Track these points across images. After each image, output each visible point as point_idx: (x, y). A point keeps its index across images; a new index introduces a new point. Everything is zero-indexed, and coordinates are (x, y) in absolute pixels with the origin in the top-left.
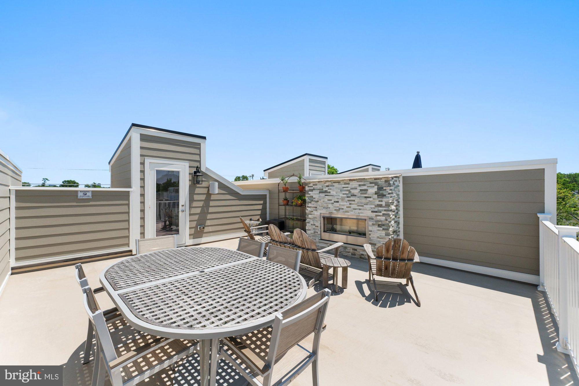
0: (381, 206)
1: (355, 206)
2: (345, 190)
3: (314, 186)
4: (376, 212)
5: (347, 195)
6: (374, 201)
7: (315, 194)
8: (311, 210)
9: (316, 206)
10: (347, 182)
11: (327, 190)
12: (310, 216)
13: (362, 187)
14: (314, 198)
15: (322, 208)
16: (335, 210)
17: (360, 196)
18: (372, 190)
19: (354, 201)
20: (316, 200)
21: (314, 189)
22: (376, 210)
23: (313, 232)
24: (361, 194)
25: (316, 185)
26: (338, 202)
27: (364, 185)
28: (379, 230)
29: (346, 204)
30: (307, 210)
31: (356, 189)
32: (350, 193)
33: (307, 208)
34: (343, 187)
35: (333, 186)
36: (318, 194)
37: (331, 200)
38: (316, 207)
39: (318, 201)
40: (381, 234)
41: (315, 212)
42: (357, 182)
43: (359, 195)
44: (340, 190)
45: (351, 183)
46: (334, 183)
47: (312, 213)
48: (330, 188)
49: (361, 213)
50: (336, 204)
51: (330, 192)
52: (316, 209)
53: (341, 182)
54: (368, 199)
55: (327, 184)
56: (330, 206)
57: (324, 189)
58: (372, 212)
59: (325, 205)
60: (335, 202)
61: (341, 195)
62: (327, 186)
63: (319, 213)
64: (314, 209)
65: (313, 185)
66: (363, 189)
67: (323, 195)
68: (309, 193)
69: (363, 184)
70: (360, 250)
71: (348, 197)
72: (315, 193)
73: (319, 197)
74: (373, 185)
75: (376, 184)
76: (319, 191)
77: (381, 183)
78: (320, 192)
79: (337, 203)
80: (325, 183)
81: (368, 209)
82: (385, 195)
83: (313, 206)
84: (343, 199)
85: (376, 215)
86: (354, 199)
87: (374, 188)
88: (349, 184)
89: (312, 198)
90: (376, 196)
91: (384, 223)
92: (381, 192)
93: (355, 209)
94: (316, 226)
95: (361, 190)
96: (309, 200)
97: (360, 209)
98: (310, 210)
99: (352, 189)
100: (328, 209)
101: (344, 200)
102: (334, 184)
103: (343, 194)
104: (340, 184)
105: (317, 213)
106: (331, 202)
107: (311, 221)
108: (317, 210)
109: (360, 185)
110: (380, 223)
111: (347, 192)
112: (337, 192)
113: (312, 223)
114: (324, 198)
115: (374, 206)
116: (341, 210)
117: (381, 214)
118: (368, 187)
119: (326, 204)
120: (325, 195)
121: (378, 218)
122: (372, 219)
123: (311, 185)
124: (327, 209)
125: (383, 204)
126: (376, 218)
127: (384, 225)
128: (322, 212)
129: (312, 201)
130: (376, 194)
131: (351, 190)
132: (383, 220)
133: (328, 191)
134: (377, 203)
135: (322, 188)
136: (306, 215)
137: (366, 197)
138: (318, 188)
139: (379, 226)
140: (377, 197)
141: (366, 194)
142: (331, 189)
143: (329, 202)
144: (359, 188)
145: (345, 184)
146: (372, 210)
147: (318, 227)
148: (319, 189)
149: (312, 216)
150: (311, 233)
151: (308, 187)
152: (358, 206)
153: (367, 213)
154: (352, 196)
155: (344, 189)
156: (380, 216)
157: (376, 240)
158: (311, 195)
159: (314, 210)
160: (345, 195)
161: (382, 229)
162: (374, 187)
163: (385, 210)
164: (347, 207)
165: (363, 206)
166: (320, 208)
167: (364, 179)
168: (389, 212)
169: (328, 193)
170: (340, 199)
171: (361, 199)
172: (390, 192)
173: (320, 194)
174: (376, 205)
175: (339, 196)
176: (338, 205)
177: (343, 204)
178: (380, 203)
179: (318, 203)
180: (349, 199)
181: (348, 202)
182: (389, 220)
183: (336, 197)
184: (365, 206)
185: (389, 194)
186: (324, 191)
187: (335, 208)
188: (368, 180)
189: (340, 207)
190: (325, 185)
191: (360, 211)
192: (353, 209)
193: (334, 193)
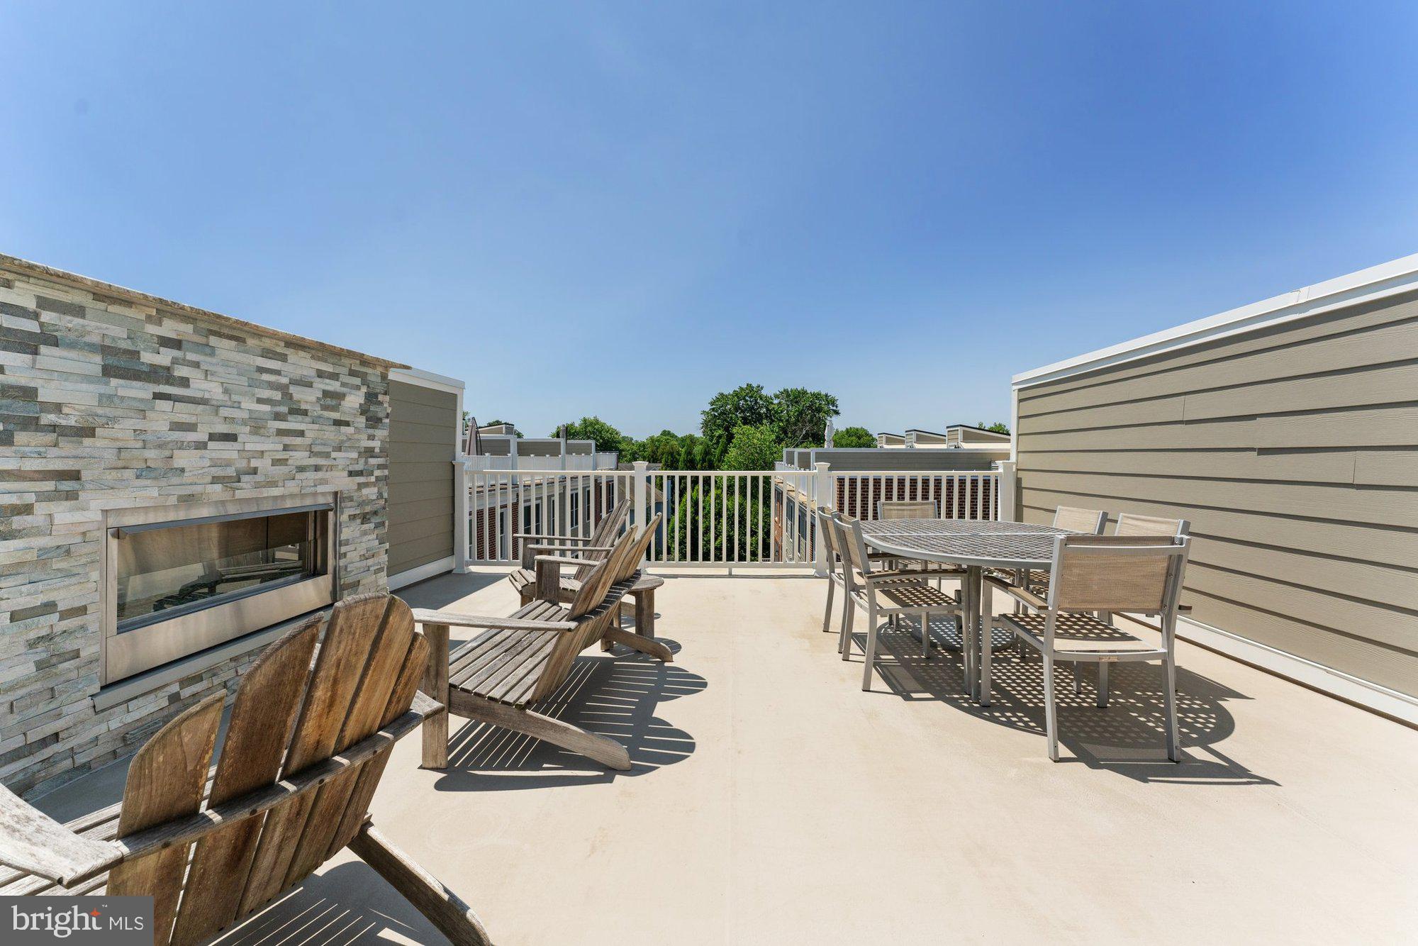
0: (369, 452)
1: (300, 457)
2: (269, 383)
4: (360, 473)
6: (356, 436)
7: (64, 376)
8: (10, 499)
9: (65, 466)
10: (279, 350)
11: (168, 369)
13: (327, 381)
14: (55, 408)
15: (129, 474)
16: (215, 480)
17: (319, 417)
18: (354, 400)
19: (301, 433)
20: (72, 421)
21: (50, 340)
22: (360, 467)
24: (325, 408)
25: (77, 309)
26: (231, 438)
27: (334, 376)
28: (365, 533)
29: (273, 447)
31: (309, 385)
32: (287, 401)
34: (261, 370)
35: (208, 350)
36: (87, 378)
37: (191, 427)
38: (73, 475)
39: (89, 432)
40: (370, 544)
42: (313, 357)
43: (316, 410)
44: (243, 381)
45: (293, 356)
48: (191, 356)
49: (323, 482)
50: (226, 451)
51: (185, 382)
53: (249, 341)
54: (343, 429)
55: (169, 328)
56: (183, 459)
57: (147, 357)
58: (351, 474)
59: (151, 454)
60: (212, 437)
61: (249, 404)
62: (165, 342)
63: (94, 515)
64: (48, 486)
65: (45, 302)
66: (328, 392)
67: (140, 391)
69: (331, 369)
71: (278, 417)
74: (357, 381)
75: (363, 376)
77: (374, 375)
78: (108, 371)
79: (228, 445)
80: (149, 318)
81: (341, 463)
82: (380, 420)
84: (257, 428)
85: (358, 484)
87: (357, 392)
88: (283, 358)
89: (19, 409)
90: (363, 419)
91: (375, 508)
92: (372, 408)
93: (301, 469)
95: (326, 394)
97: (317, 468)
99: (294, 382)
101: (262, 431)
102: (213, 340)
103: (260, 401)
104: (242, 346)
105: (72, 518)
106: (191, 437)
108: (71, 496)
109: (321, 374)
110: (368, 509)
111: (277, 395)
112: (229, 386)
115: (355, 455)
116: (244, 478)
117: (373, 479)
118: (343, 385)
120: (158, 396)
121: (365, 491)
122: (349, 499)
124: (163, 482)
125: (376, 444)
126: (359, 494)
127: (375, 513)
128: (120, 501)
130: (364, 411)
131: (292, 389)
132: (375, 497)
133: (175, 373)
134: (365, 443)
135: (124, 345)
137: (338, 423)
138: (87, 339)
139: (365, 518)
140: (364, 425)
141: (335, 408)
142: (196, 365)
143: (178, 435)
144: (320, 385)
145: (268, 354)
146: (351, 468)
148: (104, 350)
152: (313, 454)
153: (332, 481)
154: (292, 411)
155: (266, 377)
156: (367, 485)
158: (12, 378)
160: (267, 408)
161: (372, 526)
162: (358, 388)
163: (380, 467)
164: (276, 462)
165: (327, 455)
166: (111, 476)
167: (336, 354)
168: (386, 472)
169: (172, 384)
170: (244, 423)
171: (325, 428)
172: (389, 410)
173: (114, 382)
174: (363, 450)
175: (239, 408)
176: (235, 455)
177: (259, 447)
178: (371, 444)
179: (87, 441)
180: (283, 425)
181: (278, 439)
182: (385, 495)
183: (224, 412)
184: (334, 455)
185: (387, 416)
186: (145, 369)
187: (218, 472)
188: (347, 361)
189: (242, 464)
190: (152, 329)
191: (320, 475)
192: (297, 467)
193: (213, 390)
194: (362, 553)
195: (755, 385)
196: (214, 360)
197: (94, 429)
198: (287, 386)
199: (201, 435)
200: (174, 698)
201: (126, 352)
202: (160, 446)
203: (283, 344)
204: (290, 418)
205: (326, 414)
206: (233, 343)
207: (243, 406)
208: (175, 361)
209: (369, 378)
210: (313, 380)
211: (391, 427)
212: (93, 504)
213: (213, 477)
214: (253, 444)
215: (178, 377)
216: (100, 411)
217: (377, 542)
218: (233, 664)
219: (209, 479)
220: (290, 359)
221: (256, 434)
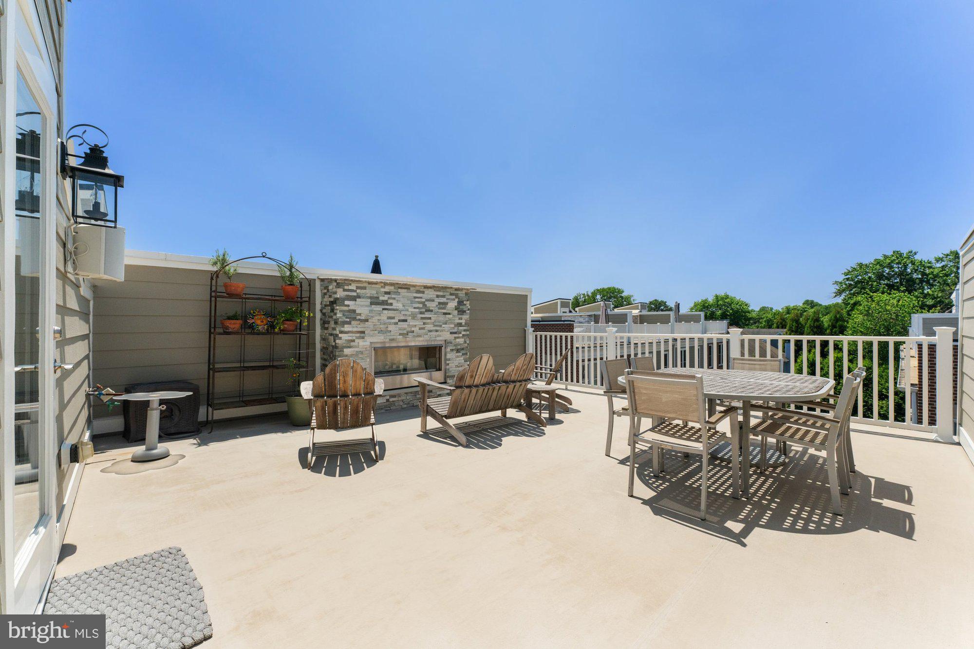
0: (460, 325)
1: (429, 327)
3: (358, 291)
4: (455, 333)
5: (420, 310)
6: (453, 319)
7: (362, 306)
8: (350, 338)
9: (361, 330)
10: (421, 290)
11: (387, 301)
12: (347, 351)
13: (441, 298)
14: (360, 314)
15: (376, 332)
16: (400, 334)
17: (437, 312)
18: (452, 304)
19: (430, 318)
20: (363, 318)
21: (359, 297)
22: (455, 330)
24: (440, 308)
25: (365, 288)
26: (405, 321)
27: (443, 296)
28: (458, 357)
29: (419, 323)
30: (340, 338)
31: (433, 301)
33: (340, 335)
34: (415, 298)
35: (398, 294)
36: (366, 306)
37: (393, 318)
38: (363, 332)
39: (367, 320)
40: (460, 362)
41: (361, 343)
42: (435, 291)
43: (436, 310)
44: (409, 302)
45: (427, 291)
46: (399, 288)
47: (352, 344)
48: (393, 296)
50: (404, 325)
51: (391, 304)
52: (362, 335)
54: (448, 316)
55: (387, 289)
56: (391, 328)
57: (381, 298)
58: (451, 333)
59: (381, 326)
60: (399, 321)
61: (411, 309)
62: (386, 293)
63: (368, 343)
64: (358, 335)
65: (358, 288)
67: (379, 308)
68: (347, 303)
69: (442, 294)
70: (437, 390)
71: (421, 313)
72: (362, 303)
73: (371, 311)
74: (454, 297)
75: (457, 296)
76: (369, 300)
77: (462, 294)
78: (372, 304)
80: (382, 287)
81: (446, 329)
82: (465, 311)
83: (355, 329)
84: (414, 317)
85: (455, 337)
86: (430, 316)
87: (454, 302)
88: (423, 292)
89: (352, 315)
90: (456, 312)
91: (462, 347)
92: (461, 307)
93: (430, 331)
95: (440, 303)
96: (347, 318)
97: (437, 331)
98: (346, 338)
99: (427, 300)
100: (388, 334)
102: (400, 290)
103: (415, 308)
104: (409, 291)
105: (363, 344)
106: (393, 321)
108: (363, 338)
109: (438, 296)
110: (459, 347)
111: (421, 306)
112: (405, 304)
114: (381, 315)
115: (453, 326)
116: (409, 334)
117: (461, 335)
118: (447, 299)
120: (383, 309)
121: (458, 340)
122: (451, 343)
123: (354, 287)
124: (385, 335)
125: (463, 322)
126: (455, 341)
127: (463, 349)
128: (374, 340)
129: (355, 319)
130: (456, 308)
131: (426, 303)
132: (462, 343)
133: (389, 302)
134: (457, 321)
135: (375, 295)
136: (337, 350)
137: (445, 314)
138: (367, 295)
139: (458, 351)
140: (457, 314)
141: (444, 308)
142: (394, 299)
143: (389, 320)
144: (438, 300)
145: (418, 292)
146: (451, 331)
148: (371, 298)
149: (352, 349)
151: (345, 290)
152: (435, 326)
153: (443, 336)
154: (427, 311)
155: (417, 300)
156: (459, 338)
157: (454, 370)
158: (351, 308)
159: (357, 338)
160: (418, 310)
161: (461, 354)
162: (454, 300)
163: (464, 330)
164: (420, 329)
165: (440, 326)
166: (372, 333)
167: (444, 288)
168: (468, 333)
169: (388, 305)
170: (409, 316)
171: (439, 316)
172: (469, 307)
173: (373, 306)
174: (456, 324)
176: (406, 326)
177: (414, 324)
178: (460, 321)
179: (367, 323)
180: (423, 316)
181: (421, 321)
182: (468, 342)
183: (403, 313)
184: (443, 326)
185: (468, 310)
186: (381, 302)
187: (401, 332)
188: (449, 290)
189: (409, 329)
190: (383, 290)
191: (438, 333)
192: (428, 330)
193: (399, 306)
194: (456, 364)
195: (905, 252)
196: (400, 296)
197: (368, 320)
198: (424, 302)
199: (396, 320)
200: (388, 400)
201: (376, 297)
202: (384, 324)
203: (422, 288)
204: (426, 313)
205: (440, 311)
207: (409, 310)
208: (389, 298)
209: (459, 295)
210: (435, 299)
211: (470, 314)
212: (368, 340)
214: (412, 323)
216: (369, 315)
217: (463, 361)
218: (406, 395)
220: (426, 293)
221: (414, 319)
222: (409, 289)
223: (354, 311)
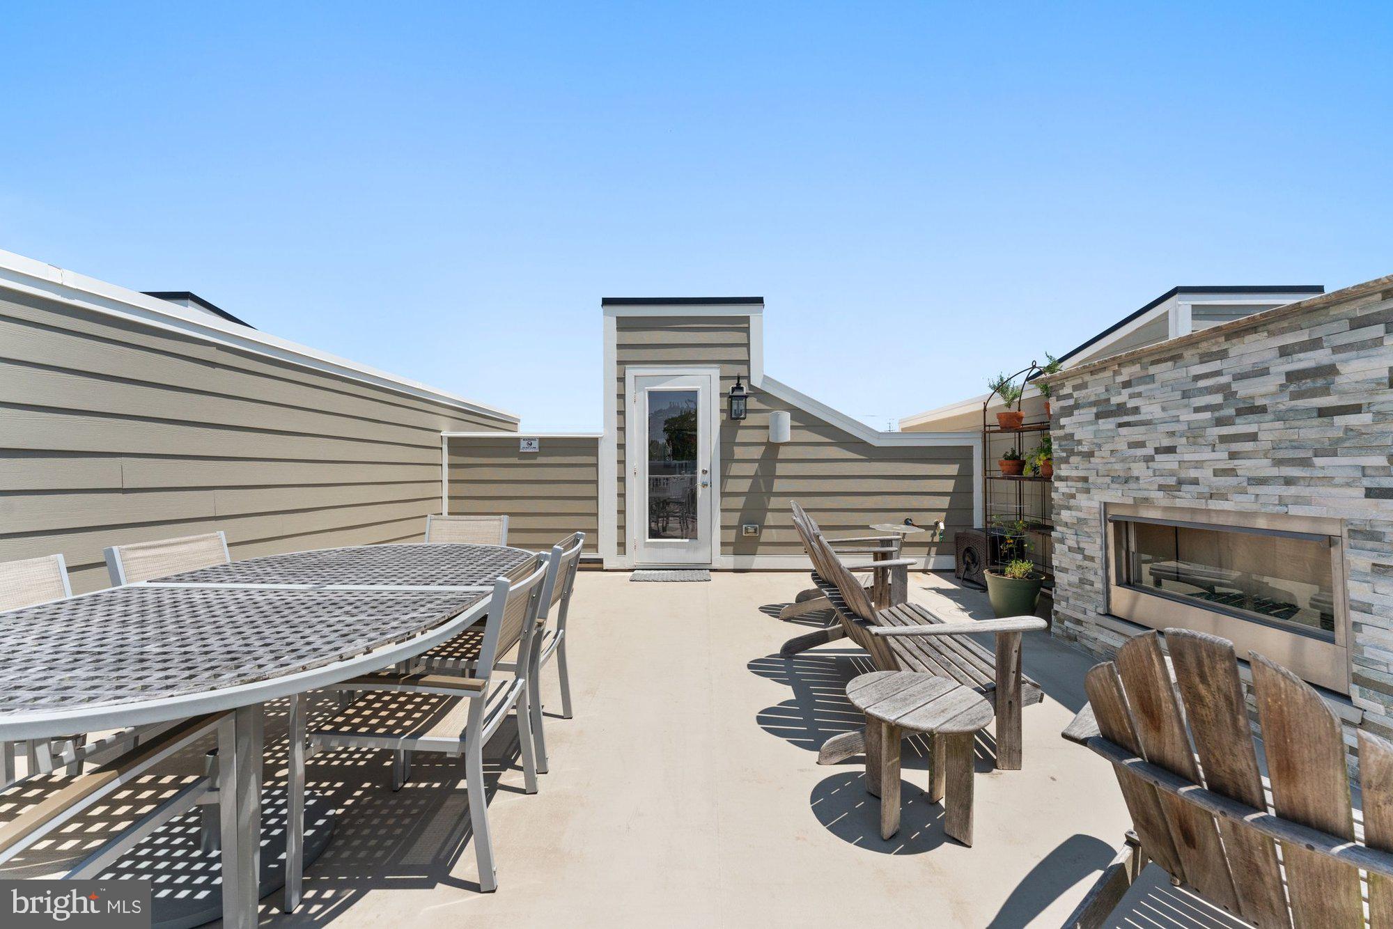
1: (1262, 467)
2: (1206, 388)
3: (1076, 395)
5: (1217, 414)
7: (1081, 424)
9: (1081, 474)
10: (1215, 349)
11: (1126, 403)
12: (1065, 515)
13: (1302, 355)
14: (1080, 442)
15: (1108, 480)
16: (1161, 488)
17: (1291, 410)
19: (1253, 437)
20: (1085, 449)
21: (1077, 406)
23: (1074, 579)
24: (1296, 396)
25: (1083, 386)
26: (1171, 450)
27: (1314, 344)
29: (1214, 455)
30: (1057, 490)
31: (1264, 372)
32: (1232, 401)
33: (1057, 484)
34: (1197, 378)
35: (1148, 380)
36: (1090, 423)
37: (1141, 445)
38: (1085, 479)
39: (1091, 454)
41: (1082, 500)
42: (1271, 334)
43: (1285, 403)
44: (1178, 394)
46: (1153, 363)
47: (1072, 502)
48: (1138, 389)
49: (1298, 501)
50: (1166, 462)
51: (1136, 410)
52: (1085, 485)
53: (1185, 355)
54: (1342, 420)
56: (1138, 469)
57: (1115, 400)
58: (1371, 493)
59: (1118, 466)
60: (1158, 451)
61: (1187, 416)
62: (1127, 384)
63: (1096, 504)
64: (1080, 485)
65: (1076, 388)
66: (1299, 372)
67: (1108, 424)
68: (1063, 421)
69: (1306, 338)
71: (1220, 422)
72: (1082, 419)
73: (1096, 432)
76: (1094, 410)
78: (1098, 416)
79: (1170, 457)
80: (1114, 374)
81: (1341, 476)
83: (1074, 473)
84: (1194, 435)
86: (1252, 428)
88: (1223, 355)
89: (1070, 444)
94: (1086, 558)
95: (1292, 376)
96: (1064, 451)
97: (1289, 481)
98: (1067, 490)
99: (1239, 377)
100: (1132, 485)
101: (1200, 440)
102: (1152, 370)
103: (1197, 410)
105: (1089, 504)
106: (1140, 452)
107: (1067, 536)
108: (1088, 491)
109: (1285, 352)
111: (1217, 399)
112: (1164, 404)
113: (1071, 542)
114: (1116, 439)
116: (1184, 487)
119: (1122, 464)
120: (1120, 425)
122: (1375, 535)
123: (1067, 390)
124: (1126, 487)
128: (1114, 495)
129: (1073, 452)
131: (1235, 387)
133: (1129, 406)
135: (1103, 397)
136: (1054, 511)
138: (1090, 400)
141: (1323, 391)
142: (1139, 395)
143: (1134, 452)
144: (1283, 367)
145: (1205, 358)
146: (1368, 483)
147: (1092, 559)
148: (1094, 404)
149: (1074, 513)
150: (1069, 585)
151: (1059, 398)
152: (1278, 462)
153: (1334, 501)
154: (1240, 412)
155: (1202, 384)
158: (1068, 430)
159: (1078, 490)
160: (1208, 415)
164: (1217, 473)
165: (1305, 463)
166: (1100, 480)
169: (1128, 415)
170: (1182, 434)
171: (1297, 423)
173: (1100, 421)
175: (1178, 421)
176: (1175, 466)
177: (1197, 457)
179: (1092, 460)
180: (1226, 430)
181: (1224, 446)
183: (1164, 428)
186: (1114, 408)
187: (1161, 481)
189: (1183, 474)
191: (1292, 490)
192: (1249, 479)
196: (1154, 386)
197: (1094, 452)
198: (1228, 385)
199: (1150, 450)
201: (1105, 400)
202: (1123, 461)
203: (1223, 339)
204: (1238, 420)
206: (1170, 364)
207: (1181, 418)
210: (1267, 365)
212: (1095, 497)
213: (1159, 485)
214: (1191, 454)
215: (1132, 408)
216: (1096, 441)
219: (1156, 487)
220: (1232, 353)
221: (1195, 444)
222: (1180, 356)
223: (1072, 435)
